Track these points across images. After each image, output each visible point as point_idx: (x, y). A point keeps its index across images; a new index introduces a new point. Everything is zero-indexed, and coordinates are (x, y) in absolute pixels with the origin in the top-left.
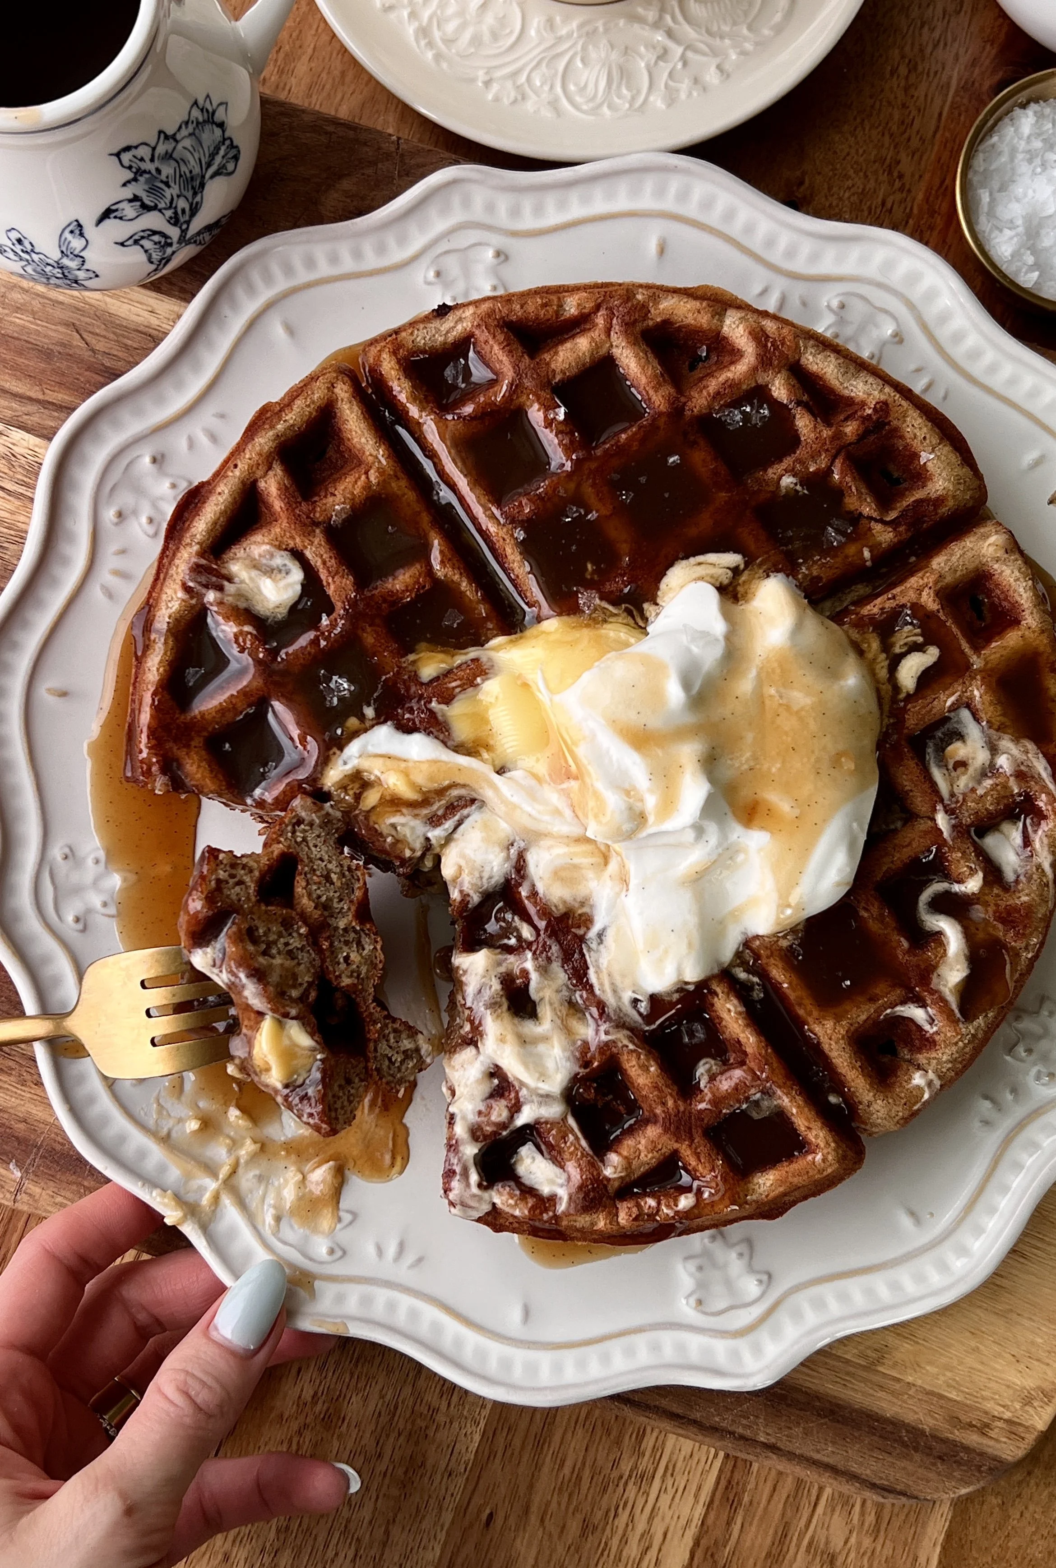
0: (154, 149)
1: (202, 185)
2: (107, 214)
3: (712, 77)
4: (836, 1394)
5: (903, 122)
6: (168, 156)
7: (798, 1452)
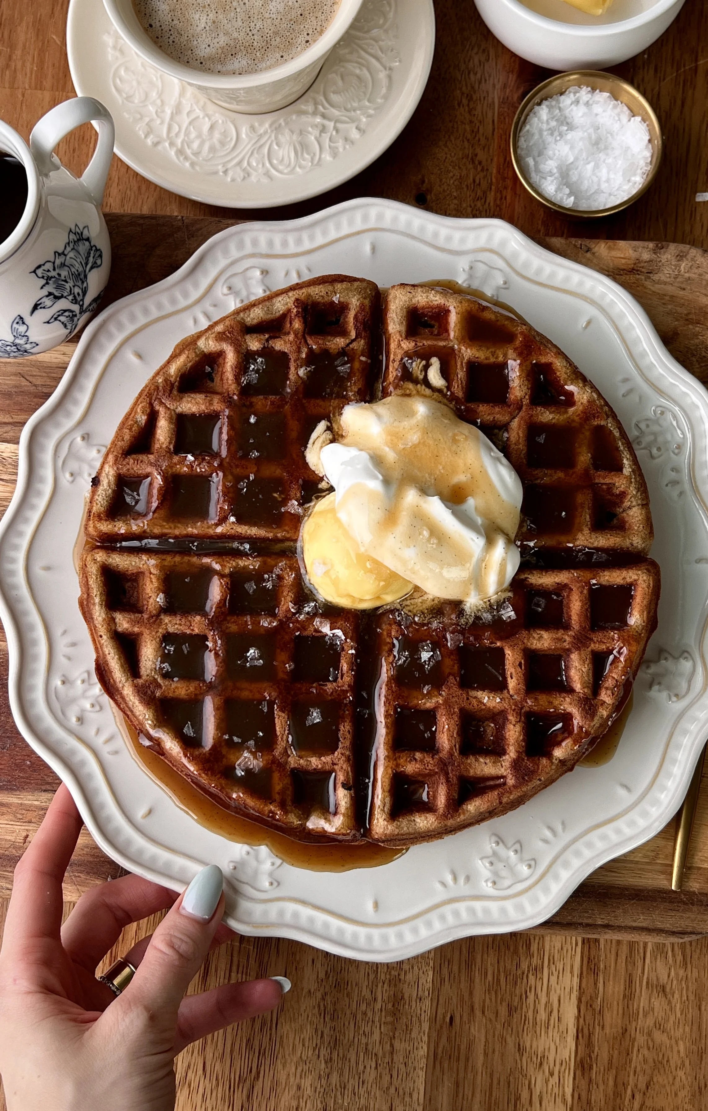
0: (54, 263)
1: (86, 276)
2: (35, 307)
3: (355, 134)
4: (636, 884)
5: (473, 131)
6: (63, 265)
7: (623, 925)
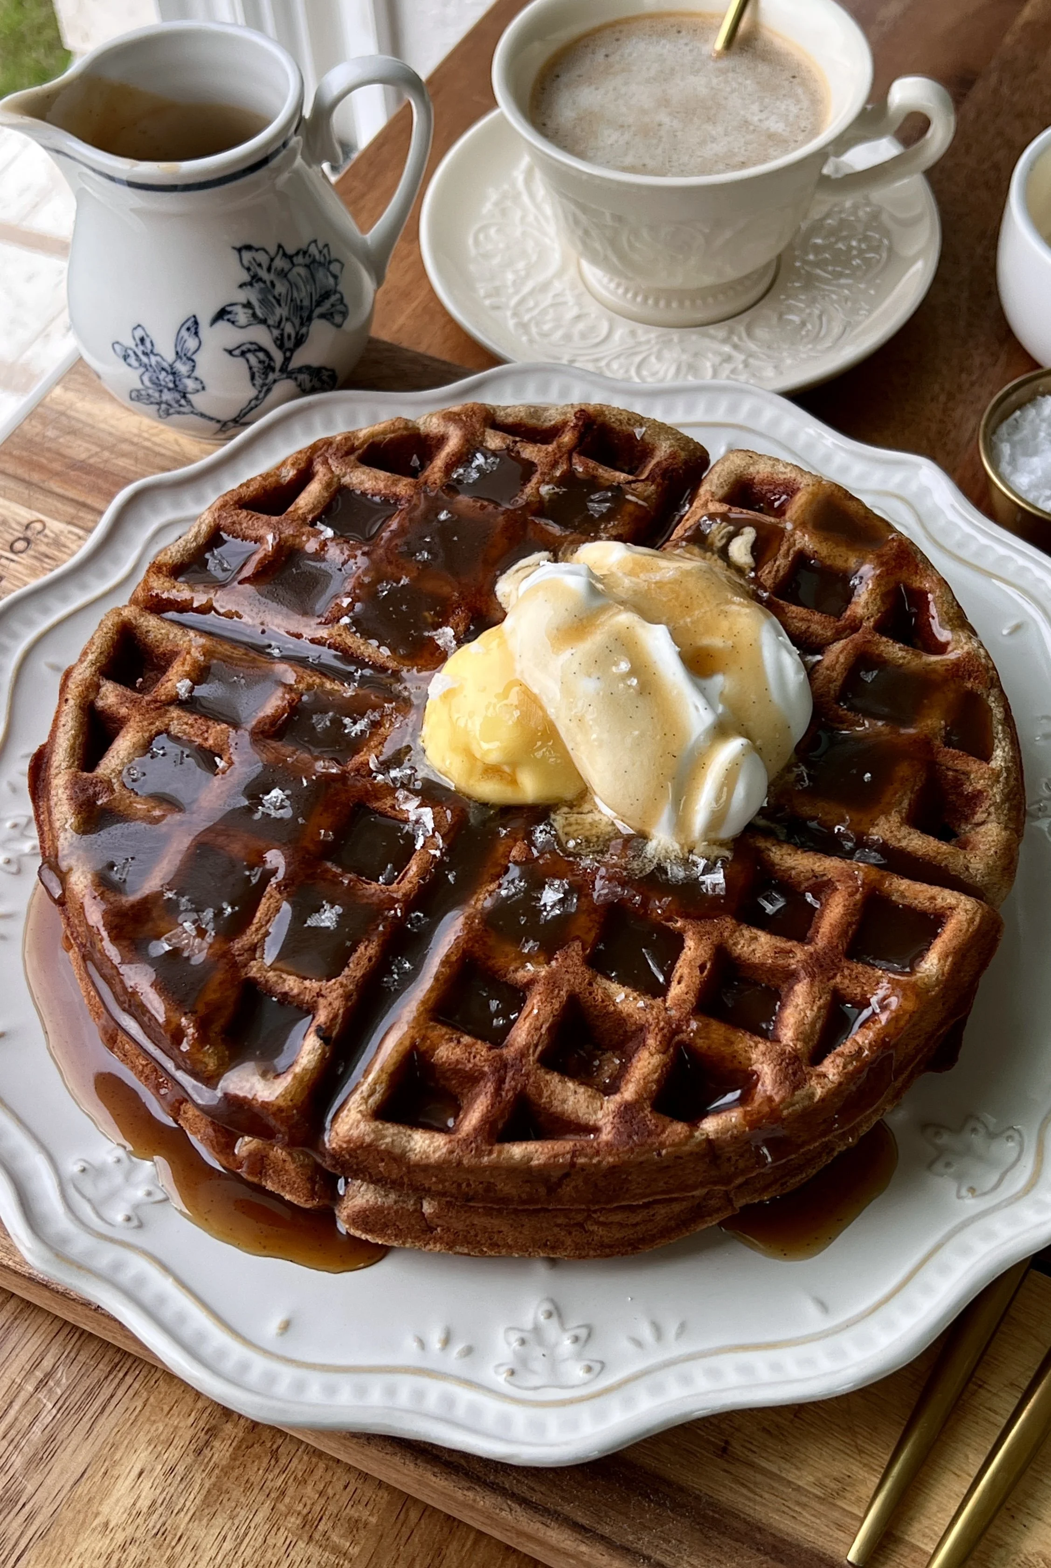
0: (272, 260)
1: (310, 319)
2: (222, 314)
